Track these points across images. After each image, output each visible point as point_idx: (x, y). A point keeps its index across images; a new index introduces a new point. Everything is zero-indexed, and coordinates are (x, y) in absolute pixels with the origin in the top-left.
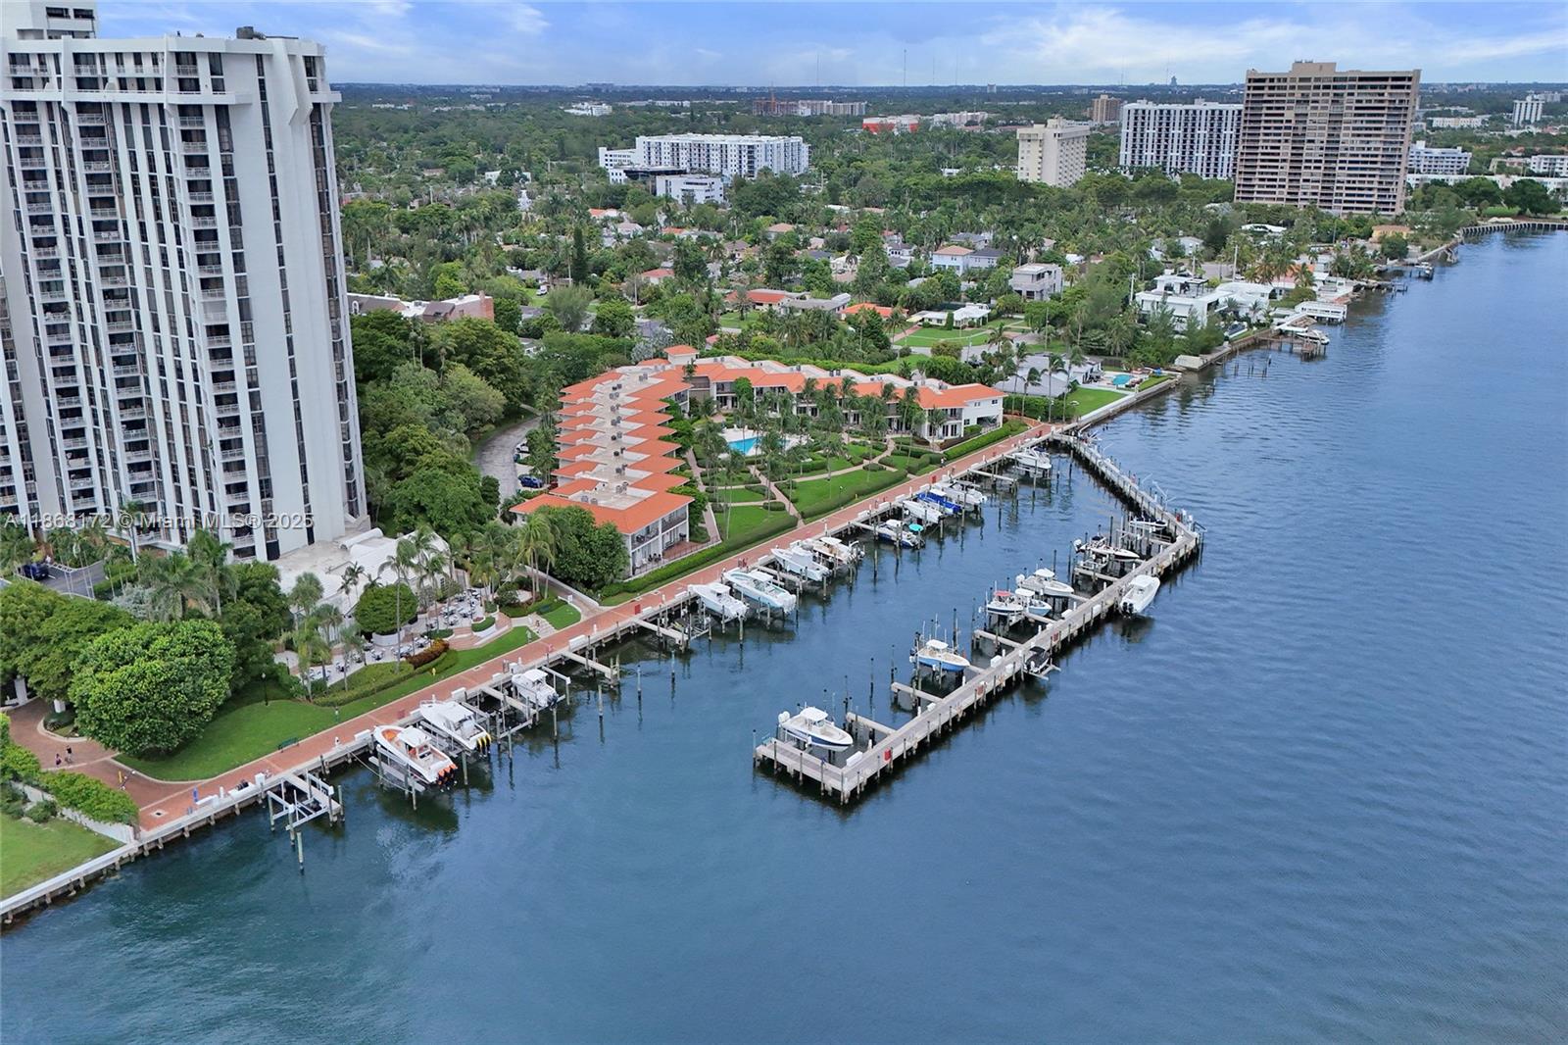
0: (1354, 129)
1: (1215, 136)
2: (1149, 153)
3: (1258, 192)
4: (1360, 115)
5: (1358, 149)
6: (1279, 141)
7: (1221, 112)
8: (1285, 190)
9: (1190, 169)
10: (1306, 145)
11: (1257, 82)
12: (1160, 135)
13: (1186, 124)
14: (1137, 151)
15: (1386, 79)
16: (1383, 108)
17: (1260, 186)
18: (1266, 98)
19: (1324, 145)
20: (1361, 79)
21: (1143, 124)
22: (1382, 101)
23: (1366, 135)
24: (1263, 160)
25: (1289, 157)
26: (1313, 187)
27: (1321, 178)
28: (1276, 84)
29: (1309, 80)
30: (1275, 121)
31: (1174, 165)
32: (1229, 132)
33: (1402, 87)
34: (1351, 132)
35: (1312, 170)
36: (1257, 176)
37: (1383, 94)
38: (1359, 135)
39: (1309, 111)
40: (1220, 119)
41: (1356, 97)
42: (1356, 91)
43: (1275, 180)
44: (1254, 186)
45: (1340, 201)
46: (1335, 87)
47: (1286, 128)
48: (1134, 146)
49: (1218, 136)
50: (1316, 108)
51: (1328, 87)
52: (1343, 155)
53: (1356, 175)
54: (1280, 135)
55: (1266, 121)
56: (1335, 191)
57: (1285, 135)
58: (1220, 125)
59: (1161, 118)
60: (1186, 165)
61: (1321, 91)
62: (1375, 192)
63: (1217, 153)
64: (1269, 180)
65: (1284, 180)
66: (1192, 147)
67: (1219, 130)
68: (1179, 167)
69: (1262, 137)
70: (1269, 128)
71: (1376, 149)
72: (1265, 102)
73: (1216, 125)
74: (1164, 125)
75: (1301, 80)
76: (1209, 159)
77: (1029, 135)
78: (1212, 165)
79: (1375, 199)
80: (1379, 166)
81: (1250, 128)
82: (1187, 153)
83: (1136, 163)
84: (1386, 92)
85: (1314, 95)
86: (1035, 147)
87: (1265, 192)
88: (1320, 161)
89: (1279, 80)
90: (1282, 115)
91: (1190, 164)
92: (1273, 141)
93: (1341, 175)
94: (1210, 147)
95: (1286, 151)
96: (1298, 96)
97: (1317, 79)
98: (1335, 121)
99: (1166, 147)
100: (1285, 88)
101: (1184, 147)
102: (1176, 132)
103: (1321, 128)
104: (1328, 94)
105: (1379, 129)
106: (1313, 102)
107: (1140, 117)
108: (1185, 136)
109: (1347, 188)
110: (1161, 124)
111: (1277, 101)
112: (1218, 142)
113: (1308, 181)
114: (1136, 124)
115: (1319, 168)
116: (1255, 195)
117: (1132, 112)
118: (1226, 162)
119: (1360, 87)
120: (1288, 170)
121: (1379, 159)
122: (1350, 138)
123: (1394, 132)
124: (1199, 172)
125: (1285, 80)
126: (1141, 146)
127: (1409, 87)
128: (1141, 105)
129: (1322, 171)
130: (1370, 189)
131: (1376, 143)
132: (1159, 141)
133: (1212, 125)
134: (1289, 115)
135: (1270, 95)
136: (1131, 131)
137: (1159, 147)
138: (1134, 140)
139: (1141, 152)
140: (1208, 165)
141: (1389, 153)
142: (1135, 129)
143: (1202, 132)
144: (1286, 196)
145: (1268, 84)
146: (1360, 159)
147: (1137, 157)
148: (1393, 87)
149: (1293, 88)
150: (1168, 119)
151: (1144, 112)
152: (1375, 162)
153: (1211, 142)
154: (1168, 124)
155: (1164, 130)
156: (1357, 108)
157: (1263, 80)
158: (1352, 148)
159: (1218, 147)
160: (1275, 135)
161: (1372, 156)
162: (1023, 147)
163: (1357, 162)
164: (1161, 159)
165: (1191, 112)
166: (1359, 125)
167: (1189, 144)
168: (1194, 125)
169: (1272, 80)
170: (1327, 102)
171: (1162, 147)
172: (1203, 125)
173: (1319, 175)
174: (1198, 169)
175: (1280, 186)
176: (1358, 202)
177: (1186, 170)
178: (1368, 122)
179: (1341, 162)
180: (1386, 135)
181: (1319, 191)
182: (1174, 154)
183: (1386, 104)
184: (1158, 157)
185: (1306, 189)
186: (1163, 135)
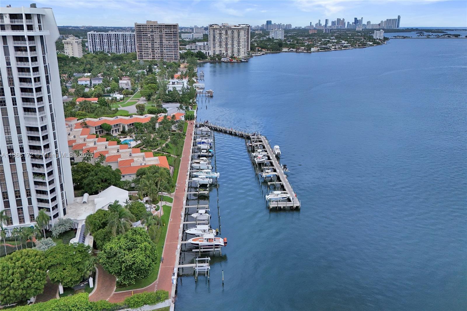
0: (166, 39)
1: (117, 42)
2: (98, 47)
3: (144, 57)
4: (166, 35)
5: (168, 44)
6: (148, 42)
7: (118, 35)
8: (152, 56)
9: (111, 51)
10: (155, 43)
11: (138, 26)
12: (100, 42)
13: (108, 38)
14: (94, 47)
15: (171, 26)
16: (172, 33)
17: (144, 55)
18: (142, 31)
19: (159, 43)
20: (165, 26)
21: (94, 38)
22: (171, 32)
23: (169, 41)
24: (144, 48)
25: (151, 47)
26: (158, 55)
27: (160, 52)
28: (144, 27)
29: (153, 26)
30: (146, 37)
31: (106, 50)
32: (121, 40)
33: (175, 28)
34: (165, 40)
35: (157, 50)
36: (143, 52)
37: (171, 30)
38: (167, 41)
39: (154, 34)
40: (118, 37)
41: (165, 31)
42: (165, 29)
43: (148, 53)
44: (143, 55)
45: (166, 58)
46: (159, 28)
47: (149, 39)
48: (93, 45)
49: (118, 42)
50: (155, 33)
51: (158, 28)
52: (164, 46)
53: (168, 51)
54: (147, 41)
55: (143, 37)
56: (164, 56)
57: (149, 41)
58: (118, 38)
59: (100, 36)
60: (110, 50)
61: (156, 29)
62: (173, 55)
63: (119, 46)
64: (147, 53)
65: (151, 53)
66: (111, 45)
67: (118, 40)
68: (108, 51)
69: (143, 42)
70: (144, 39)
71: (172, 44)
72: (142, 32)
73: (117, 38)
74: (101, 39)
75: (151, 26)
76: (116, 48)
77: (67, 42)
78: (118, 50)
79: (174, 57)
80: (173, 48)
81: (139, 39)
82: (110, 47)
83: (94, 50)
84: (172, 29)
85: (155, 30)
86: (70, 46)
87: (146, 57)
88: (159, 48)
89: (145, 26)
90: (147, 35)
91: (111, 50)
92: (146, 42)
93: (165, 51)
94: (116, 45)
95: (150, 45)
96: (151, 30)
97: (155, 26)
98: (161, 37)
99: (103, 45)
100: (147, 28)
101: (109, 45)
102: (105, 40)
103: (158, 39)
104: (158, 30)
105: (172, 39)
106: (155, 32)
107: (93, 36)
108: (108, 42)
109: (167, 55)
110: (100, 38)
111: (145, 32)
112: (118, 43)
113: (157, 53)
114: (92, 38)
115: (159, 49)
116: (144, 58)
117: (90, 35)
118: (122, 49)
119: (166, 28)
120: (151, 50)
121: (173, 47)
122: (166, 42)
123: (175, 40)
124: (114, 52)
125: (146, 26)
126: (95, 45)
127: (177, 28)
128: (92, 32)
129: (160, 50)
130: (172, 55)
131: (172, 43)
132: (101, 43)
133: (116, 38)
134: (149, 35)
135: (143, 30)
136: (91, 40)
137: (101, 45)
138: (93, 43)
139: (95, 47)
140: (117, 50)
141: (175, 45)
142: (92, 40)
143: (113, 40)
144: (152, 57)
145: (142, 27)
146: (168, 47)
147: (94, 48)
148: (173, 28)
149: (149, 28)
150: (102, 37)
151: (94, 35)
152: (172, 48)
153: (116, 43)
154: (102, 38)
155: (101, 40)
156: (166, 33)
157: (140, 26)
158: (166, 44)
159: (118, 45)
160: (146, 41)
161: (171, 46)
162: (65, 46)
163: (168, 48)
164: (102, 48)
165: (109, 35)
166: (167, 38)
167: (110, 45)
168: (110, 38)
169: (143, 26)
170: (158, 32)
171: (102, 45)
172: (113, 38)
173: (159, 51)
174: (114, 51)
175: (150, 55)
176: (170, 58)
177: (110, 52)
178: (169, 37)
179: (164, 48)
180: (173, 41)
181: (160, 56)
182: (106, 47)
183: (172, 32)
184: (101, 48)
185: (157, 55)
186: (102, 42)
